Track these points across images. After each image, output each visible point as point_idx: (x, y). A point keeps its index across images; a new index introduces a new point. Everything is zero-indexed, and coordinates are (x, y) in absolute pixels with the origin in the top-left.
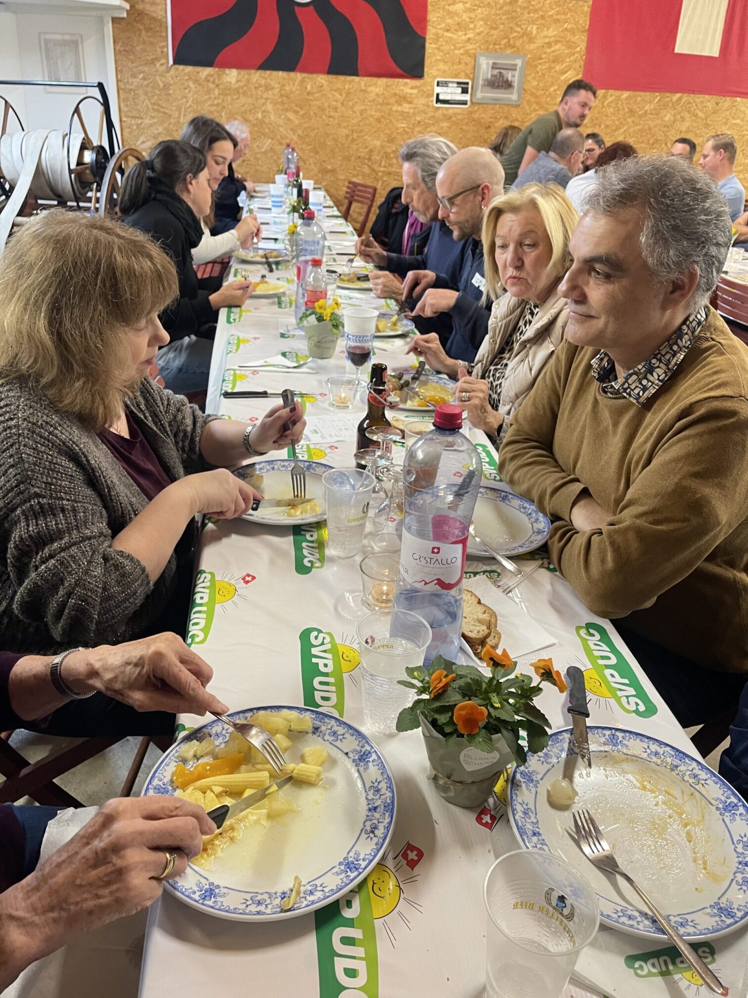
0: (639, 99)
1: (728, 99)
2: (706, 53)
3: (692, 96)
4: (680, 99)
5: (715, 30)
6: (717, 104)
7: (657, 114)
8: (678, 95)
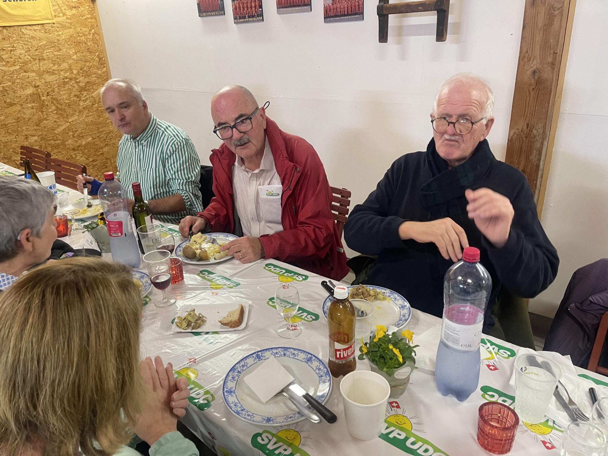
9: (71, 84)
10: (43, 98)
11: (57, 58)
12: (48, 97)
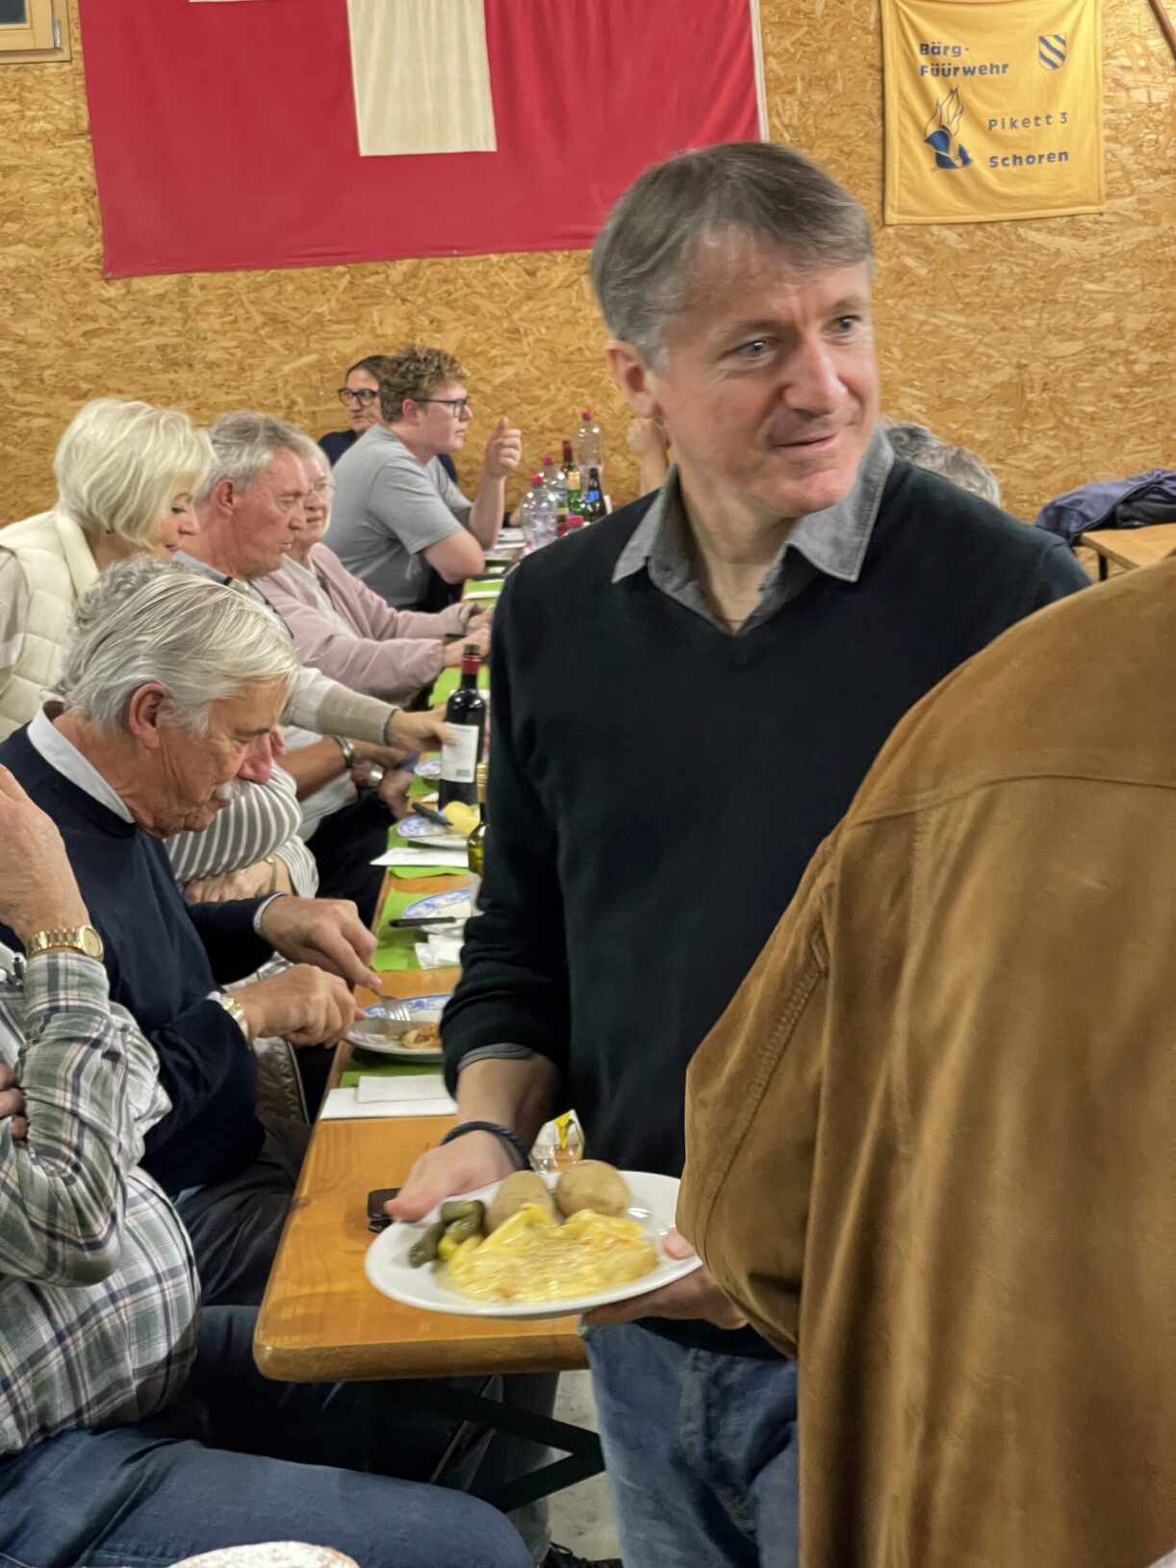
0: (290, 288)
1: (560, 256)
2: (456, 145)
3: (447, 261)
4: (413, 274)
5: (466, 85)
6: (532, 273)
7: (356, 321)
8: (403, 266)
9: (1112, 365)
10: (1030, 396)
11: (1091, 299)
12: (1045, 395)
